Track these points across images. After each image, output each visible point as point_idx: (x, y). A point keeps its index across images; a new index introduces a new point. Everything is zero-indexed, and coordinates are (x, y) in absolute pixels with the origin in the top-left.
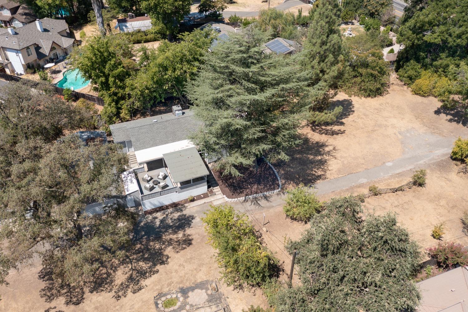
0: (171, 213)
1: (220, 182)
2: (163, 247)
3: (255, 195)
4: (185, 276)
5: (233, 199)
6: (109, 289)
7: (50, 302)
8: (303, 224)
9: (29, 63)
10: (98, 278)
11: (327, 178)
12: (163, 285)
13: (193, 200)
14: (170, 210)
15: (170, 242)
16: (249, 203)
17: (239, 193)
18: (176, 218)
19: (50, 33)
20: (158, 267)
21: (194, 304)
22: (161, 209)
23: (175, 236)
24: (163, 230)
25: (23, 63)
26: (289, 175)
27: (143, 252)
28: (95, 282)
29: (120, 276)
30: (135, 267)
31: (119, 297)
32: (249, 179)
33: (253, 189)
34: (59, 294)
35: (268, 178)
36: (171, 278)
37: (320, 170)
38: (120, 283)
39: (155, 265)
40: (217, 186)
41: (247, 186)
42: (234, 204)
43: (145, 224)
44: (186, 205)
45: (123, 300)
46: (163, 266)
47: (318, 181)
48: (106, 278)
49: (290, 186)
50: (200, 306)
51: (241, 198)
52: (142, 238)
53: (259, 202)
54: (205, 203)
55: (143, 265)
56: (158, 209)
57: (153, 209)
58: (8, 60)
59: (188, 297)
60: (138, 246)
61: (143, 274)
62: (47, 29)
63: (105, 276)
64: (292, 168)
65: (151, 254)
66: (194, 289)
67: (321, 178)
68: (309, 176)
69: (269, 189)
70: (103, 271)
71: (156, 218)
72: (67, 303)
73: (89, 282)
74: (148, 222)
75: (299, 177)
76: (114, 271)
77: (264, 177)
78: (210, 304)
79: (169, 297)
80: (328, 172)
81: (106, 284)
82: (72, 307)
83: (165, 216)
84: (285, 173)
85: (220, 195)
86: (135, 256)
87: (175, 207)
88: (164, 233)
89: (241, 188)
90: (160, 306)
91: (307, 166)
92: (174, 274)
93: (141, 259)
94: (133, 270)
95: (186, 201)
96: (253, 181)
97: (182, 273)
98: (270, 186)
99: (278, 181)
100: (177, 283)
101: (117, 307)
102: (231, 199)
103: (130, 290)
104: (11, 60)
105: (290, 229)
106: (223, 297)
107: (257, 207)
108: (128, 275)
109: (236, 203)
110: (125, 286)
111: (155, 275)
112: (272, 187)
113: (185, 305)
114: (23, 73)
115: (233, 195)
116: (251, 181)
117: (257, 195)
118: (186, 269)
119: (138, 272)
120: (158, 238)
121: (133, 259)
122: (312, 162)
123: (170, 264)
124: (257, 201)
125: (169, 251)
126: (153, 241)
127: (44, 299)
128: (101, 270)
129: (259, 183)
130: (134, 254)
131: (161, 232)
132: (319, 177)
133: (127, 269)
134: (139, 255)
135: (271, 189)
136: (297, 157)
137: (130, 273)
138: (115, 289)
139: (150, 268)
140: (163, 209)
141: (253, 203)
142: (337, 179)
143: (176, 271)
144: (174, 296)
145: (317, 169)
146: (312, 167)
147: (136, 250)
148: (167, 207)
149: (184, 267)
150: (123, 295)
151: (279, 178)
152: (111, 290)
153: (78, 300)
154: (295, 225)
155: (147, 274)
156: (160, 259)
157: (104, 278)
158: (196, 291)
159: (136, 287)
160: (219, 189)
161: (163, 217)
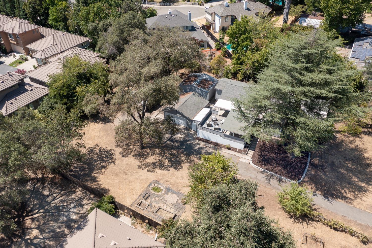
0: (209, 147)
1: (257, 150)
2: (185, 161)
3: (273, 173)
4: (178, 183)
5: (255, 166)
6: (141, 160)
7: (116, 147)
8: (287, 216)
9: (224, 27)
10: (142, 152)
11: (352, 204)
12: (164, 179)
13: (229, 148)
14: (211, 145)
15: (191, 161)
16: (264, 175)
17: (263, 165)
18: (209, 152)
19: (249, 12)
20: (172, 169)
21: (166, 200)
22: (207, 141)
23: (197, 161)
24: (195, 153)
25: (220, 26)
26: (316, 179)
27: (174, 156)
28: (139, 153)
29: (151, 159)
30: (162, 160)
31: (141, 167)
32: (280, 160)
33: (276, 169)
34: (122, 147)
35: (295, 169)
36: (171, 179)
37: (352, 193)
38: (148, 162)
39: (171, 166)
40: (253, 150)
41: (274, 164)
42: (252, 169)
43: (190, 144)
44: (222, 149)
45: (141, 170)
46: (174, 170)
47: (340, 200)
48: (145, 155)
49: (309, 187)
50: (167, 203)
51: (261, 168)
52: (181, 149)
53: (271, 180)
54: (235, 155)
55: (166, 162)
56: (205, 141)
57: (203, 139)
58: (214, 21)
59: (167, 194)
60: (175, 152)
61: (161, 166)
62: (250, 8)
63: (146, 154)
64: (326, 176)
65: (176, 160)
66: (174, 193)
67: (345, 200)
68: (335, 191)
69: (289, 177)
70: (147, 151)
71: (199, 144)
72: (120, 153)
73: (137, 151)
74: (192, 144)
75: (325, 186)
76: (152, 155)
77: (293, 166)
78: (173, 207)
79: (159, 186)
80: (358, 200)
81: (142, 158)
82: (121, 156)
83: (205, 146)
84: (314, 175)
85: (249, 157)
86: (168, 155)
87: (216, 145)
88: (194, 154)
89: (268, 163)
90: (151, 186)
91: (341, 183)
92: (174, 178)
93: (169, 159)
94: (160, 161)
95: (224, 147)
96: (282, 163)
97: (178, 181)
98: (292, 175)
99: (302, 176)
100: (171, 183)
101: (135, 171)
102: (253, 164)
103: (148, 168)
104: (216, 22)
105: (273, 212)
106: (183, 210)
107: (266, 182)
108: (155, 161)
109: (255, 169)
110: (148, 165)
111: (166, 171)
112: (293, 177)
113: (161, 196)
114: (218, 32)
115: (258, 162)
116: (280, 162)
117: (275, 174)
118: (183, 180)
119: (160, 164)
120: (188, 155)
121: (165, 156)
122: (350, 183)
123: (179, 172)
124: (270, 178)
125: (185, 166)
126: (184, 155)
127: (116, 144)
128: (147, 150)
129: (284, 168)
130: (169, 154)
131: (193, 153)
132: (345, 198)
133: (158, 158)
134: (170, 156)
135: (291, 178)
136: (340, 172)
137: (157, 161)
138: (143, 163)
139: (168, 166)
140: (208, 143)
141: (266, 177)
142: (360, 210)
143: (177, 178)
144: (162, 188)
145: (349, 191)
146: (345, 187)
147: (172, 153)
148: (211, 143)
149: (183, 179)
150: (143, 168)
151: (304, 175)
152: (141, 162)
153: (125, 155)
154: (280, 213)
155: (163, 168)
156: (177, 166)
157: (144, 154)
158: (174, 195)
159: (152, 169)
160: (252, 153)
161: (203, 146)
